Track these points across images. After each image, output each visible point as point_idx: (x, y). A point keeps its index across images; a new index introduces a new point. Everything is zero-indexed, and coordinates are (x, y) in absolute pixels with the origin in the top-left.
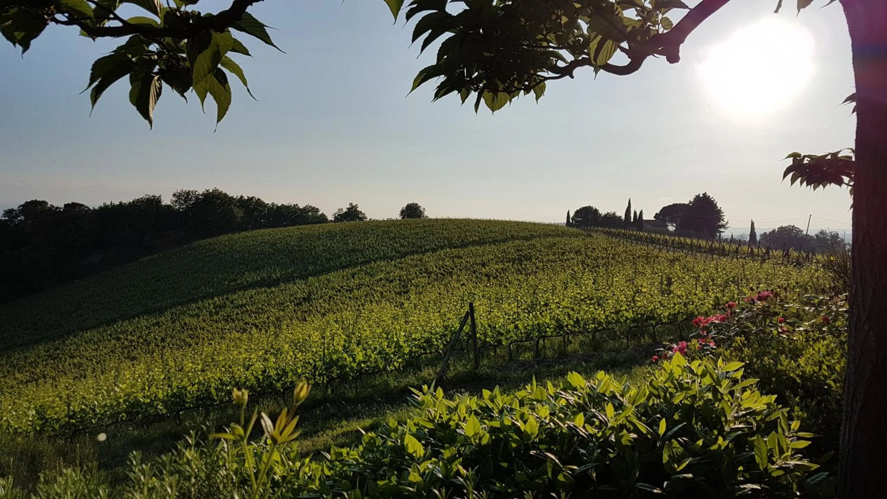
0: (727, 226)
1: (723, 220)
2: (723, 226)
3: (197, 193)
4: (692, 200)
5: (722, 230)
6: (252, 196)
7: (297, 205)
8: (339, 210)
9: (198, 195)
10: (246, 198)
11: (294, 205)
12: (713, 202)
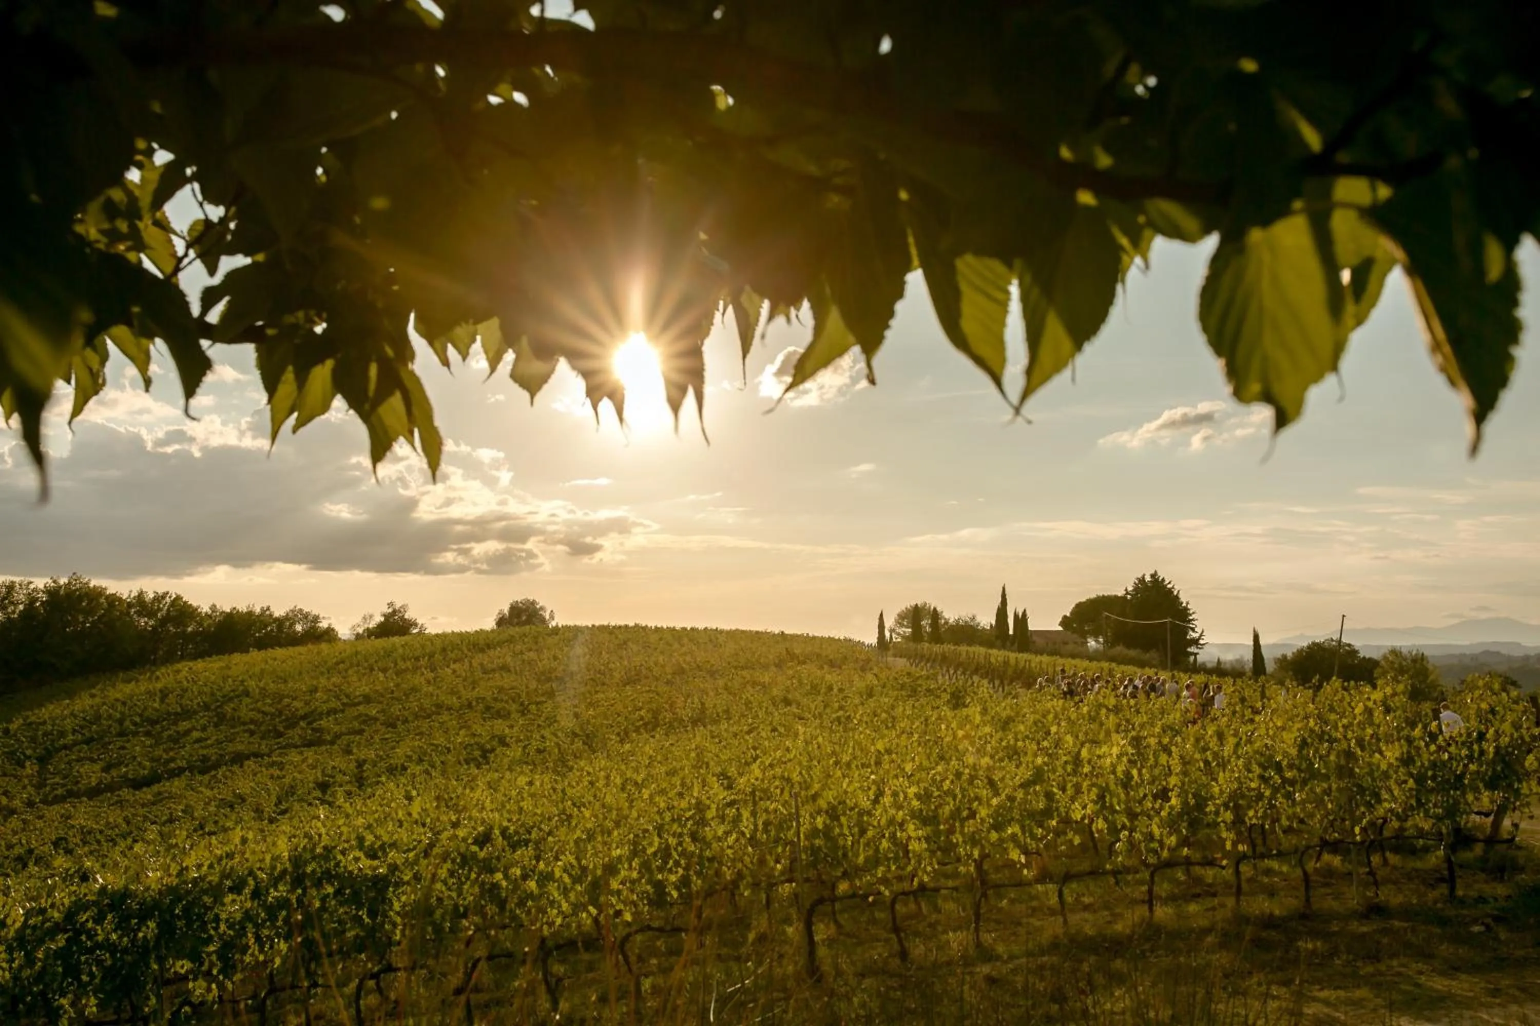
0: (1201, 642)
1: (1193, 629)
2: (1195, 642)
3: (32, 586)
4: (1130, 589)
5: (1192, 649)
6: (165, 590)
7: (268, 609)
8: (364, 618)
9: (33, 590)
10: (152, 596)
11: (262, 609)
12: (1170, 591)
